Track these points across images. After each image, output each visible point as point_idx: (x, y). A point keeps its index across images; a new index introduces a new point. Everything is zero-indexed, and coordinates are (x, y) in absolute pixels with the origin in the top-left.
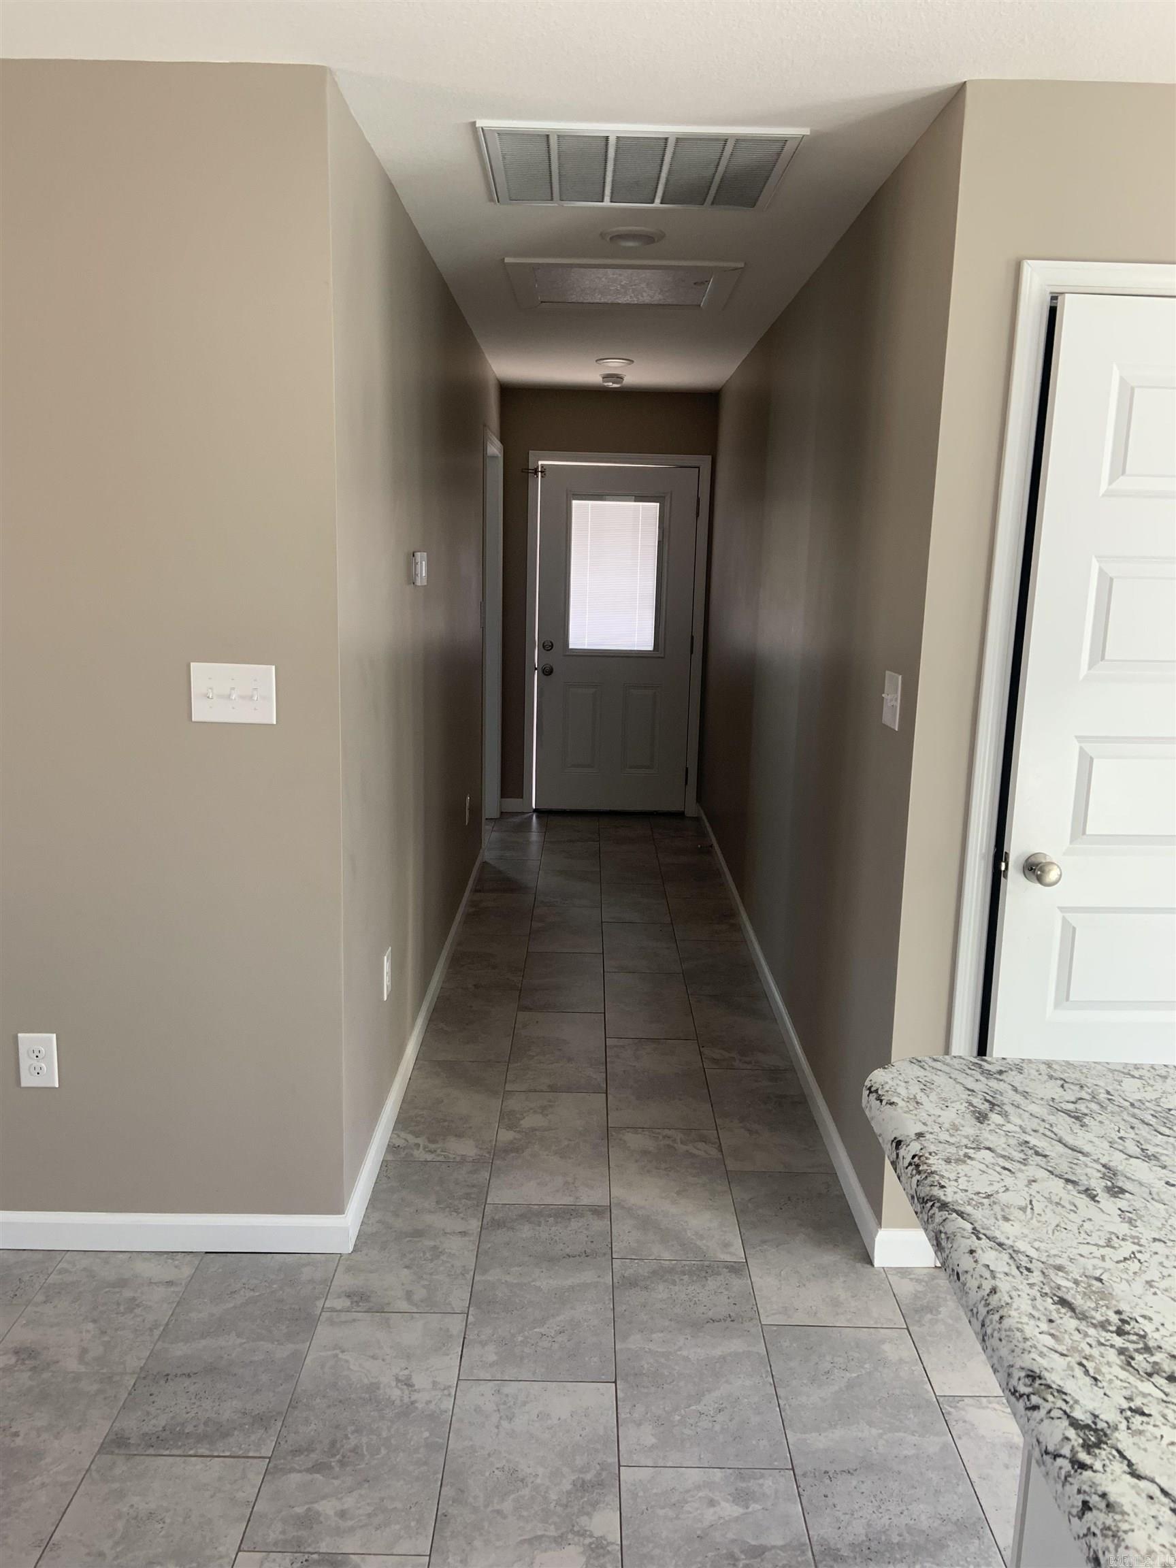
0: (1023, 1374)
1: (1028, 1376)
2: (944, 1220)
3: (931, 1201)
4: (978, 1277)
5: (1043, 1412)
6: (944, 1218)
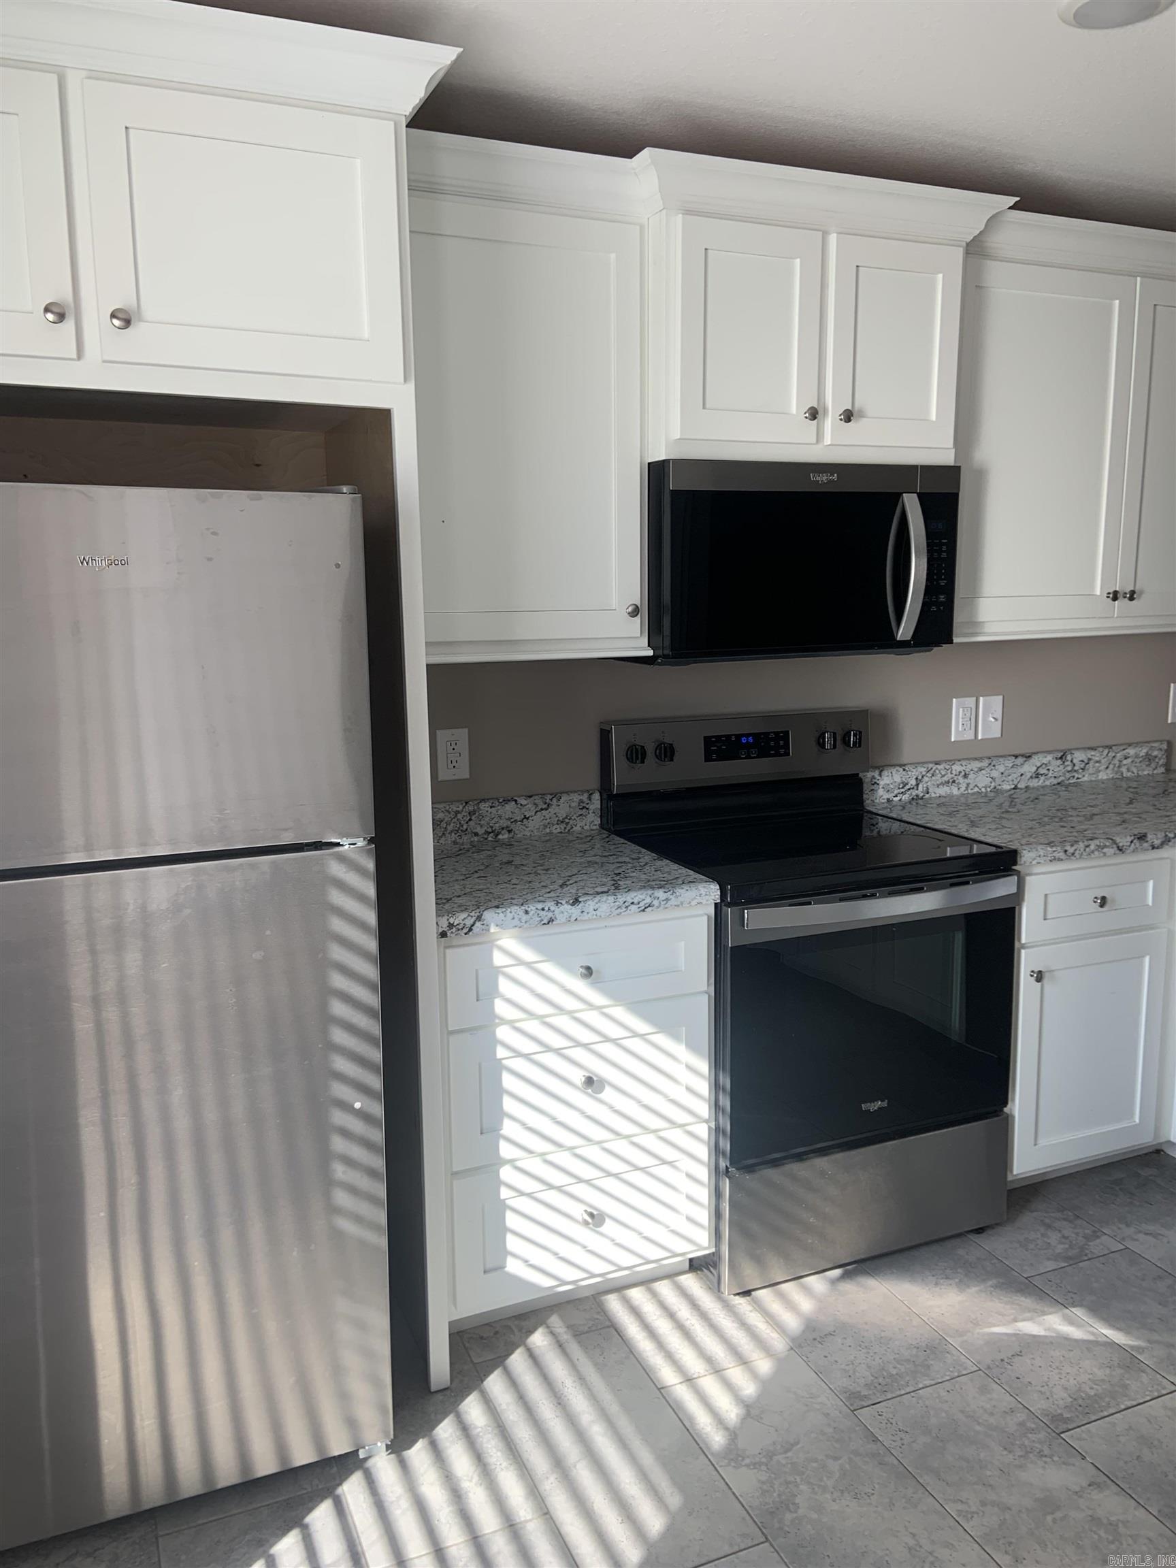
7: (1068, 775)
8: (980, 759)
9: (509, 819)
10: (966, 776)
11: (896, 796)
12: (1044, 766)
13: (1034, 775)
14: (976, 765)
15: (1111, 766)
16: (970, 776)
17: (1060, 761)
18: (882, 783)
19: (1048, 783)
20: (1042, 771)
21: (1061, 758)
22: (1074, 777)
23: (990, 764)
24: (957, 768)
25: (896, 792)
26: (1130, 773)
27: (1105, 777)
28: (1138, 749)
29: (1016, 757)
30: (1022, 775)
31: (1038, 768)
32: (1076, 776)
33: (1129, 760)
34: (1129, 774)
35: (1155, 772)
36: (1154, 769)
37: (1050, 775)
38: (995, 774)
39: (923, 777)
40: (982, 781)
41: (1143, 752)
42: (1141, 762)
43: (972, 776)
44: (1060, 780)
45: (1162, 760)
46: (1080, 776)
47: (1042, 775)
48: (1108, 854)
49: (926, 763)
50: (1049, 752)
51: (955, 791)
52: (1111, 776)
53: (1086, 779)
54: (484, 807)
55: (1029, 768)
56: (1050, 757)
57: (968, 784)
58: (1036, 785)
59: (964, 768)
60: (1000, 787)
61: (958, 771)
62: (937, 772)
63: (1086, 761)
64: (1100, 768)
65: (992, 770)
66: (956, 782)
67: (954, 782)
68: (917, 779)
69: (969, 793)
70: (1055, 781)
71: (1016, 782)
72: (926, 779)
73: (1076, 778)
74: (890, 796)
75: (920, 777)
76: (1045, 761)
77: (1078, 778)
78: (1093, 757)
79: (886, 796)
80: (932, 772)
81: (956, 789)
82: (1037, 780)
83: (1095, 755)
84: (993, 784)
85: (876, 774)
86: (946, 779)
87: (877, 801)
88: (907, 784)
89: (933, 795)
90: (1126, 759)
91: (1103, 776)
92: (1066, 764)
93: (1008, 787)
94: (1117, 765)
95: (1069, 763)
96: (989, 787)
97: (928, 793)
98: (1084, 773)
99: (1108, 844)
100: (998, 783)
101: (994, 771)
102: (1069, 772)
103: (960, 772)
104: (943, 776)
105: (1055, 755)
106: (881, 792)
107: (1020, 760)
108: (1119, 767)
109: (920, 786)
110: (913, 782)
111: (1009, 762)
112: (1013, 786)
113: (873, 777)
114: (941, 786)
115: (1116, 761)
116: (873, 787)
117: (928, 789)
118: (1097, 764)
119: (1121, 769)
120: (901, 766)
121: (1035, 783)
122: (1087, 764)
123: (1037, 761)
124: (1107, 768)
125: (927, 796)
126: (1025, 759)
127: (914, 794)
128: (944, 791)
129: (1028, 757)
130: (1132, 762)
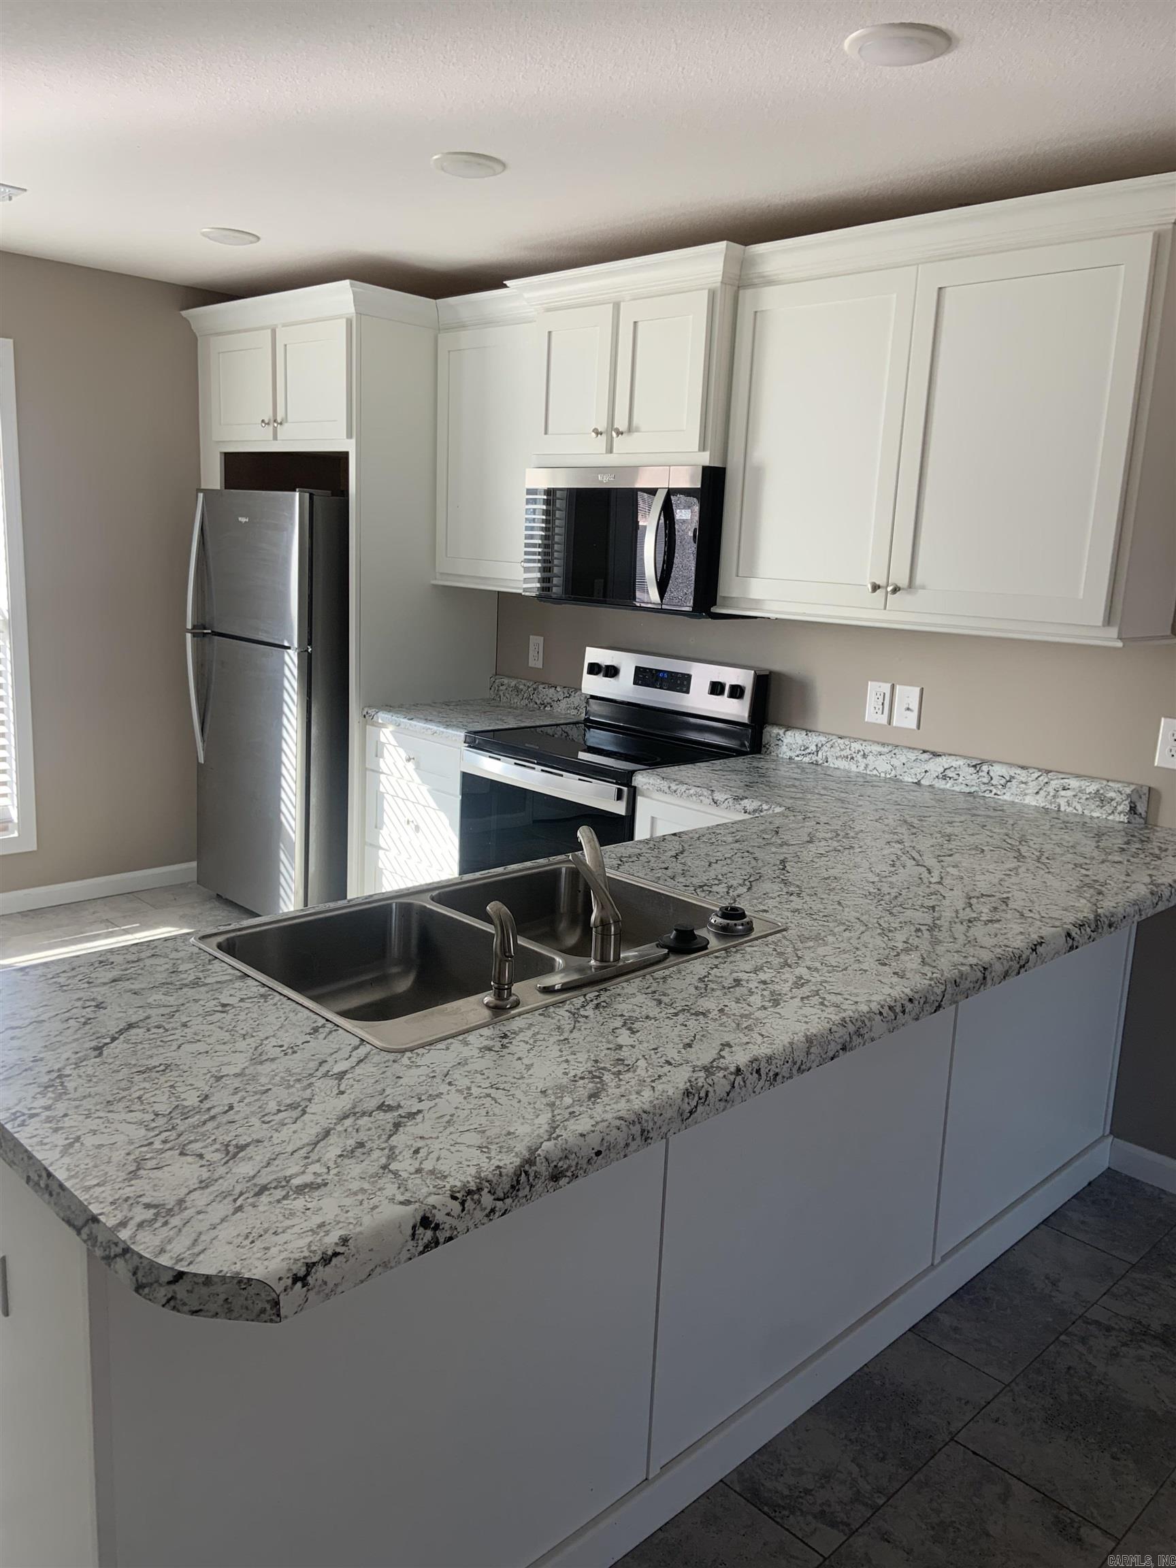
0: (686, 1100)
1: (688, 1096)
2: (547, 1160)
3: (521, 1174)
4: (609, 1129)
5: (710, 1089)
6: (544, 1160)
7: (983, 788)
8: (883, 745)
9: (551, 698)
10: (864, 756)
11: (798, 756)
12: (952, 769)
13: (941, 776)
14: (877, 748)
15: (1042, 793)
16: (869, 758)
17: (973, 769)
18: (785, 741)
19: (957, 789)
20: (949, 773)
21: (975, 766)
22: (991, 791)
23: (890, 751)
24: (856, 746)
25: (798, 752)
26: (1071, 809)
27: (1034, 803)
28: (1084, 784)
29: (924, 752)
30: (926, 772)
31: (945, 769)
32: (994, 791)
33: (1069, 793)
34: (1069, 809)
35: (1111, 818)
36: (1110, 814)
37: (960, 780)
38: (895, 762)
39: (822, 745)
40: (881, 765)
41: (1093, 788)
42: (1087, 799)
43: (870, 757)
44: (972, 790)
45: (1122, 806)
46: (999, 793)
47: (950, 778)
48: (704, 802)
49: (829, 734)
50: (965, 757)
51: (854, 768)
52: (1042, 805)
53: (1005, 797)
54: (541, 687)
55: (936, 766)
56: (961, 762)
57: (867, 765)
58: (942, 787)
59: (863, 748)
60: (901, 778)
61: (857, 749)
62: (836, 744)
63: (1008, 779)
64: (1026, 791)
65: (892, 757)
66: (855, 759)
67: (852, 758)
68: (817, 746)
69: (866, 774)
70: (967, 790)
71: (919, 777)
72: (825, 748)
73: (993, 793)
74: (793, 755)
75: (820, 745)
76: (955, 764)
77: (995, 794)
78: (1016, 776)
79: (789, 754)
80: (831, 743)
81: (855, 766)
82: (944, 782)
83: (1022, 775)
84: (893, 773)
85: (781, 732)
86: (843, 753)
87: (780, 756)
88: (808, 748)
89: (832, 765)
90: (1064, 789)
91: (1030, 800)
92: (980, 774)
93: (910, 780)
94: (1052, 794)
95: (984, 774)
96: (890, 774)
97: (827, 762)
98: (1005, 791)
99: (705, 794)
100: (898, 773)
101: (894, 759)
102: (984, 784)
103: (859, 751)
104: (842, 750)
105: (969, 762)
106: (784, 748)
107: (926, 756)
108: (1054, 797)
109: (820, 753)
110: (814, 748)
111: (912, 756)
112: (916, 781)
113: (778, 734)
114: (840, 759)
115: (1050, 789)
116: (777, 742)
117: (827, 758)
118: (1023, 786)
119: (1058, 800)
120: (807, 731)
121: (940, 784)
122: (1010, 781)
123: (944, 762)
124: (1037, 793)
125: (826, 764)
126: (931, 756)
127: (814, 759)
128: (842, 764)
129: (936, 755)
130: (1074, 796)
